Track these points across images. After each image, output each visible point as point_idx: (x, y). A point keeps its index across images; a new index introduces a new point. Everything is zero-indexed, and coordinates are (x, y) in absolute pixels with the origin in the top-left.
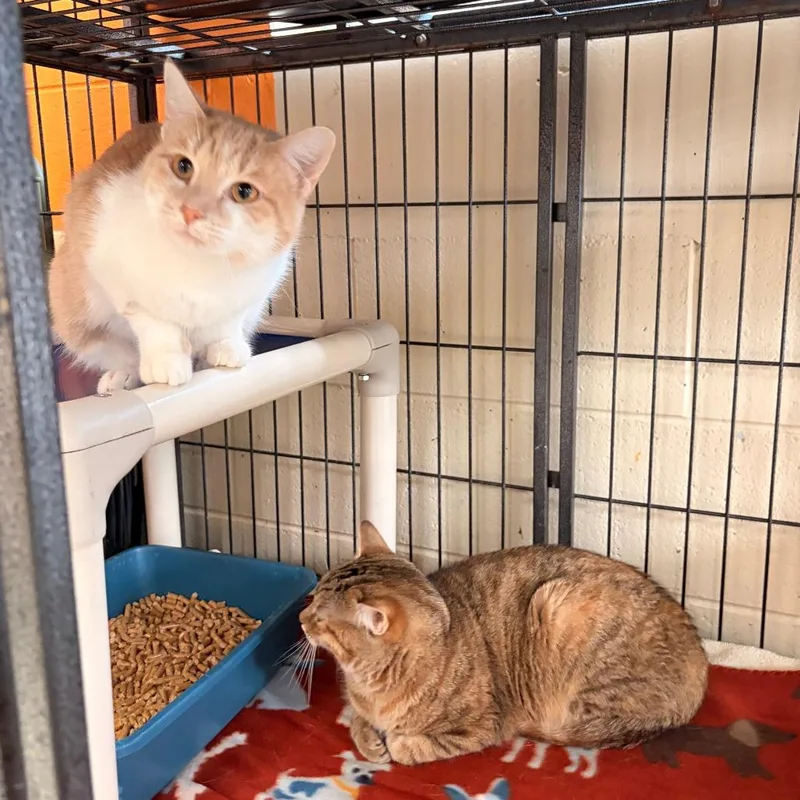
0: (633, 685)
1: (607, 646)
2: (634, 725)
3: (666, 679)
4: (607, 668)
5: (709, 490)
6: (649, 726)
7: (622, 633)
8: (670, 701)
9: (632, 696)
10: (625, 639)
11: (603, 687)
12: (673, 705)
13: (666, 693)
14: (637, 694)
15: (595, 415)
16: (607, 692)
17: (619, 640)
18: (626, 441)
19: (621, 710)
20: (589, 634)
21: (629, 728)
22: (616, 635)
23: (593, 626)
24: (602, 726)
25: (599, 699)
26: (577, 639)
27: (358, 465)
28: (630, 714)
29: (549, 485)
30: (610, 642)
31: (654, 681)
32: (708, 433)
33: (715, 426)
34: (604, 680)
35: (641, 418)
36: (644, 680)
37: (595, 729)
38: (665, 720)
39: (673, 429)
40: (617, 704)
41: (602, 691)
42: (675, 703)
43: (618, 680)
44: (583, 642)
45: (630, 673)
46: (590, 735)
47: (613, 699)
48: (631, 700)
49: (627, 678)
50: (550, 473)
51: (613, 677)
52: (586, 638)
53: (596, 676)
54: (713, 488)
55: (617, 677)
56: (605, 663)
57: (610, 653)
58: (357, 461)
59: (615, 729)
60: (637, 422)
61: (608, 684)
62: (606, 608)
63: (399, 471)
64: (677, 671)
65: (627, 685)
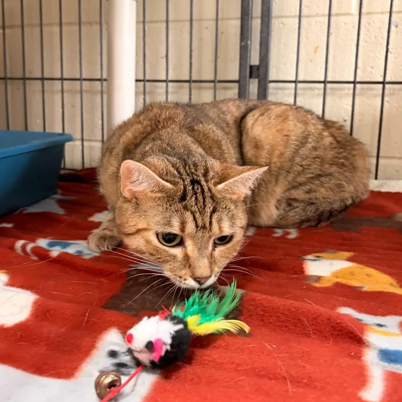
0: (323, 179)
1: (301, 152)
2: (325, 207)
3: (345, 171)
4: (303, 171)
5: (369, 69)
6: (336, 206)
7: (310, 140)
8: (349, 187)
9: (323, 187)
10: (313, 144)
11: (301, 184)
12: (351, 188)
13: (345, 181)
14: (326, 185)
15: (285, 20)
16: (303, 188)
17: (309, 146)
18: (308, 38)
19: (316, 198)
20: (286, 147)
21: (321, 209)
22: (306, 142)
23: (288, 140)
24: (301, 211)
25: (299, 194)
26: (277, 153)
27: (105, 80)
28: (322, 200)
29: (251, 77)
30: (303, 149)
31: (336, 175)
32: (370, 24)
33: (375, 17)
34: (301, 179)
35: (320, 19)
36: (330, 174)
37: (295, 215)
38: (347, 199)
39: (343, 24)
40: (312, 195)
41: (300, 187)
42: (352, 187)
43: (312, 178)
44: (282, 154)
45: (321, 170)
46: (292, 218)
47: (308, 192)
48: (323, 190)
49: (320, 175)
50: (251, 67)
51: (307, 176)
52: (284, 150)
53: (295, 178)
54: (372, 68)
55: (311, 175)
56: (301, 166)
57: (304, 157)
58: (105, 76)
59: (311, 211)
60: (316, 23)
61: (304, 182)
62: (295, 126)
63: (137, 81)
64: (352, 164)
65: (319, 180)
